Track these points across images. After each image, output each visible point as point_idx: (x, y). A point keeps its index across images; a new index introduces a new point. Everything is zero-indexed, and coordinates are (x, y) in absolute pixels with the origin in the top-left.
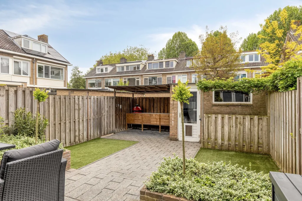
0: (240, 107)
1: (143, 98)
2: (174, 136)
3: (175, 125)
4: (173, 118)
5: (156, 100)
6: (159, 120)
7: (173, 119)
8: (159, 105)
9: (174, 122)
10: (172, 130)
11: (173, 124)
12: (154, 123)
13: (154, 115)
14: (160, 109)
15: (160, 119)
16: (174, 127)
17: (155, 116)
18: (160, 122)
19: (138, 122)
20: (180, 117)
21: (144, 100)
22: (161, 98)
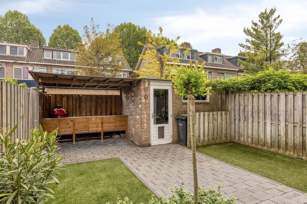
0: (202, 105)
1: (62, 96)
2: (147, 141)
3: (147, 128)
4: (145, 120)
5: (84, 100)
6: (100, 125)
7: (145, 122)
8: (88, 105)
9: (146, 124)
10: (145, 134)
11: (145, 127)
12: (93, 129)
13: (93, 119)
14: (91, 111)
15: (102, 123)
16: (147, 130)
17: (96, 120)
18: (102, 127)
19: (66, 132)
20: (152, 118)
21: (64, 99)
22: (91, 96)
